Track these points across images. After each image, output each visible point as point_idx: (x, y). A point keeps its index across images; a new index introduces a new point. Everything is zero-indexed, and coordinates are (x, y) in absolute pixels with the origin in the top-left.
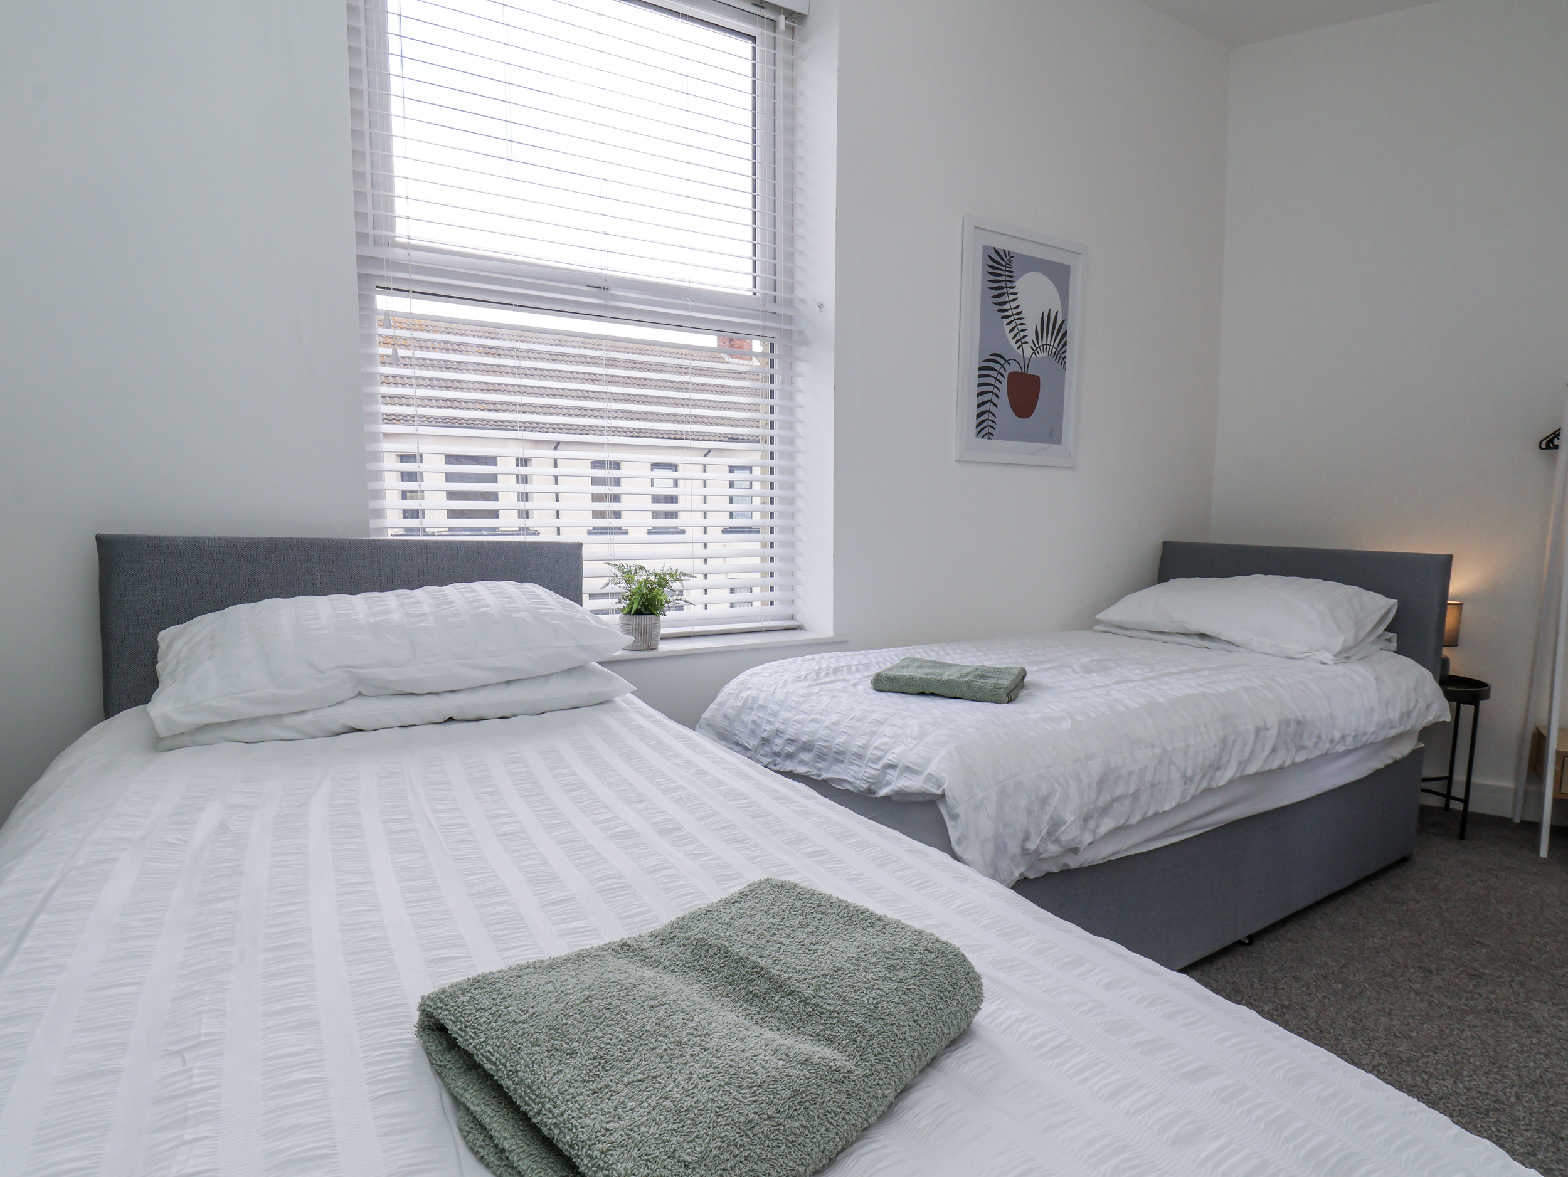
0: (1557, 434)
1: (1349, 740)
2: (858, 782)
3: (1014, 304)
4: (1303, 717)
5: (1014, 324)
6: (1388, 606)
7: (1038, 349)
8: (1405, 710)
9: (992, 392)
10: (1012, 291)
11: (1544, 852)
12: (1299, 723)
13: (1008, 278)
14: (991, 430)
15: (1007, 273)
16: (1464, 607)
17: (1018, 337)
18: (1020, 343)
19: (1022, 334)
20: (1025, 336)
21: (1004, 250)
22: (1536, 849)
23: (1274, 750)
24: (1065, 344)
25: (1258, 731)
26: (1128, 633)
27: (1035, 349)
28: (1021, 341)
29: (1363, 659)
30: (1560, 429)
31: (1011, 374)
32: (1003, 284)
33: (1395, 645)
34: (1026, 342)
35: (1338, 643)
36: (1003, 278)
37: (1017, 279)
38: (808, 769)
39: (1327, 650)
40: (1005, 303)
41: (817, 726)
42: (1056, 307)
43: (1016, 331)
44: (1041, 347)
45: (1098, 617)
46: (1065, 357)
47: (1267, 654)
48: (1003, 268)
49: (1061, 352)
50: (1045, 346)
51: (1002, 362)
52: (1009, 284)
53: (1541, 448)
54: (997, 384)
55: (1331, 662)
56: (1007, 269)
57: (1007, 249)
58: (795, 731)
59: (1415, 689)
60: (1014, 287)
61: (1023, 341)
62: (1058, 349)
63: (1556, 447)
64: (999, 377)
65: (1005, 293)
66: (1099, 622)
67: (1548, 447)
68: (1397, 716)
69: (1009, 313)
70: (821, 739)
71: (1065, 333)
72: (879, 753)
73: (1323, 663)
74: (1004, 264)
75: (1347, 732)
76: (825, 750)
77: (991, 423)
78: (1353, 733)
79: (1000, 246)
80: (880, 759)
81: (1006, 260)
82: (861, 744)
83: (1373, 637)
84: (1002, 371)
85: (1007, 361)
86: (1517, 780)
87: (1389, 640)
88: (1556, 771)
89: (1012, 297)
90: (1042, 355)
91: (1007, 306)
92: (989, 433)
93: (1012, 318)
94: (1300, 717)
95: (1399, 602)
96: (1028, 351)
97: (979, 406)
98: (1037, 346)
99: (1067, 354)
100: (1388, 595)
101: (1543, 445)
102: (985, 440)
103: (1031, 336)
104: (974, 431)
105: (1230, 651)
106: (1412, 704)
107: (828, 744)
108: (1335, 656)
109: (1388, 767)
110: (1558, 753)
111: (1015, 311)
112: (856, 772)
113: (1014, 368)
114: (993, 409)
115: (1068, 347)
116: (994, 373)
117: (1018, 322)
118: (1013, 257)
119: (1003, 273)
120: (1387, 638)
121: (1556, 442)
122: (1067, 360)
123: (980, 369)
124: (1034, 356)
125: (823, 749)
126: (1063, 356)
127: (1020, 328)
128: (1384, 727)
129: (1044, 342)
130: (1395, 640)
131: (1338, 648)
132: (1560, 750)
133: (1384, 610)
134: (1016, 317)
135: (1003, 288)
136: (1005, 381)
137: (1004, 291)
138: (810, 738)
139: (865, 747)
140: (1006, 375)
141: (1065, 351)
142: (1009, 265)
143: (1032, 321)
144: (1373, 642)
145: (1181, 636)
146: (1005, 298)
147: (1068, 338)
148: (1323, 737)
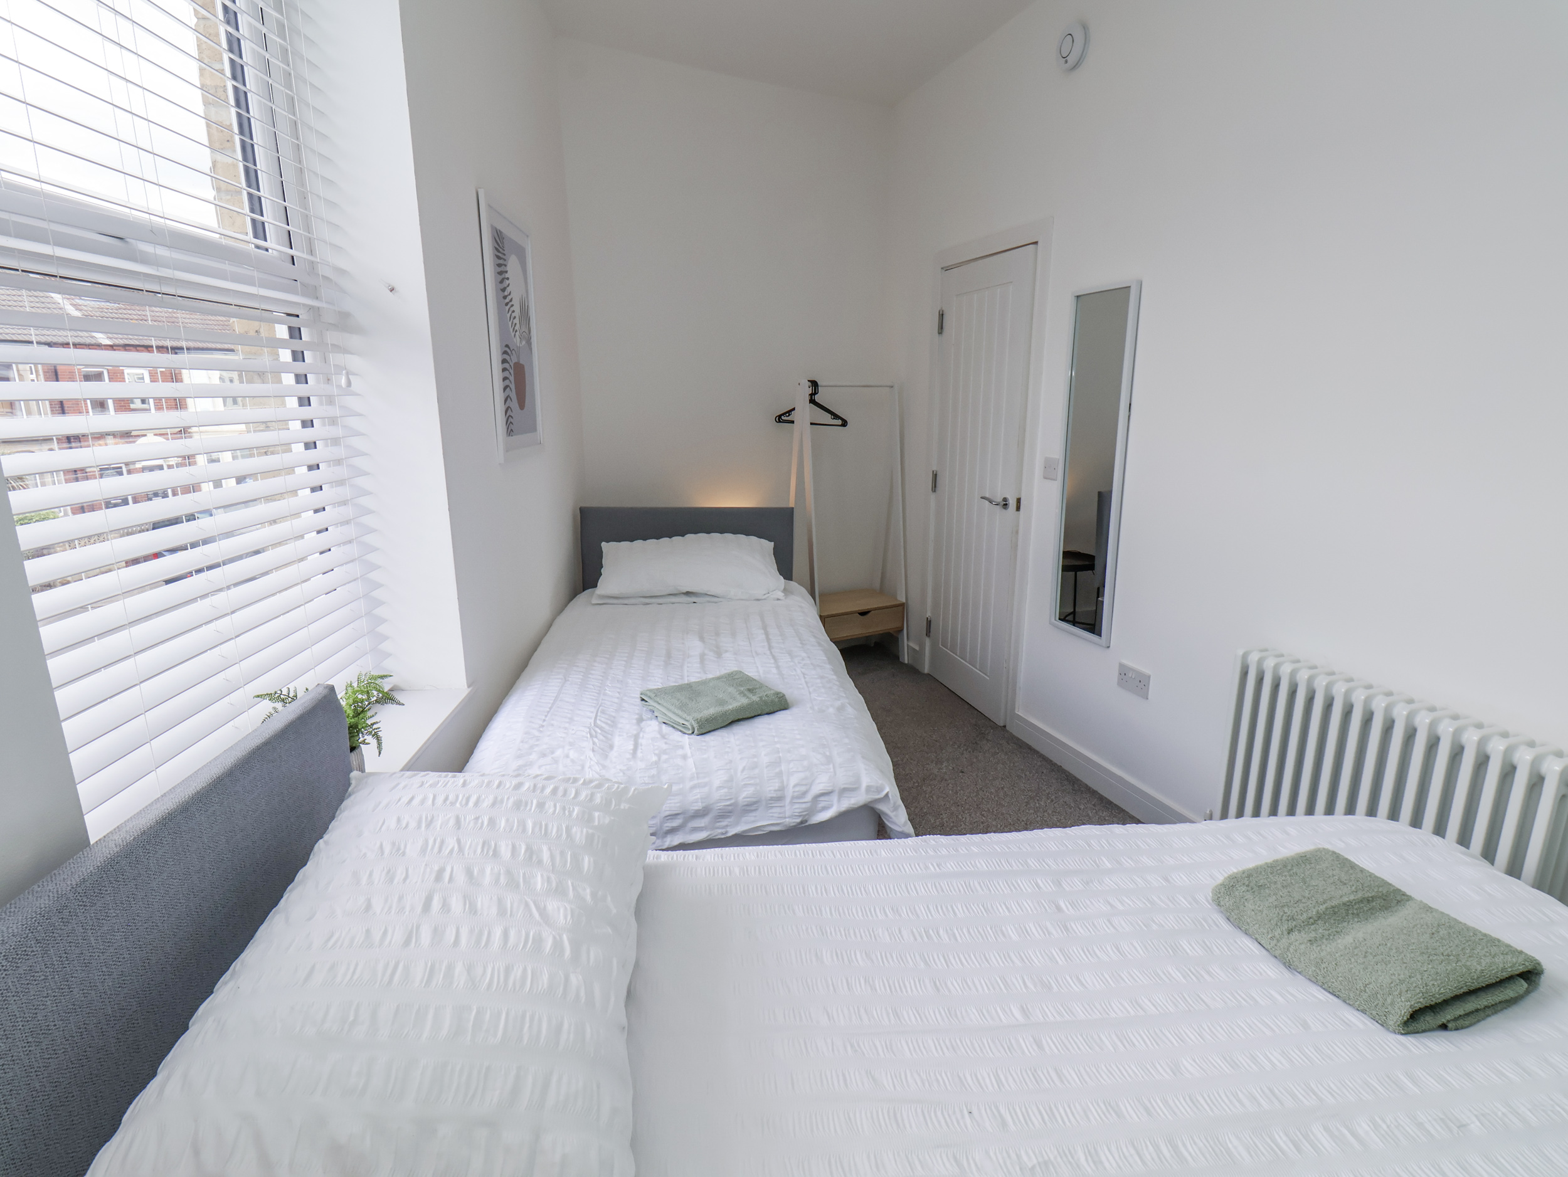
0: (787, 413)
2: (787, 820)
26: (626, 601)
38: (708, 833)
41: (706, 790)
47: (742, 600)
55: (783, 598)
58: (678, 804)
63: (788, 422)
66: (596, 596)
67: (780, 421)
70: (720, 800)
72: (803, 789)
73: (778, 599)
76: (730, 808)
80: (805, 793)
82: (777, 788)
101: (777, 420)
105: (716, 603)
107: (732, 801)
112: (780, 813)
121: (785, 418)
125: (727, 807)
138: (704, 805)
139: (782, 789)
145: (671, 597)
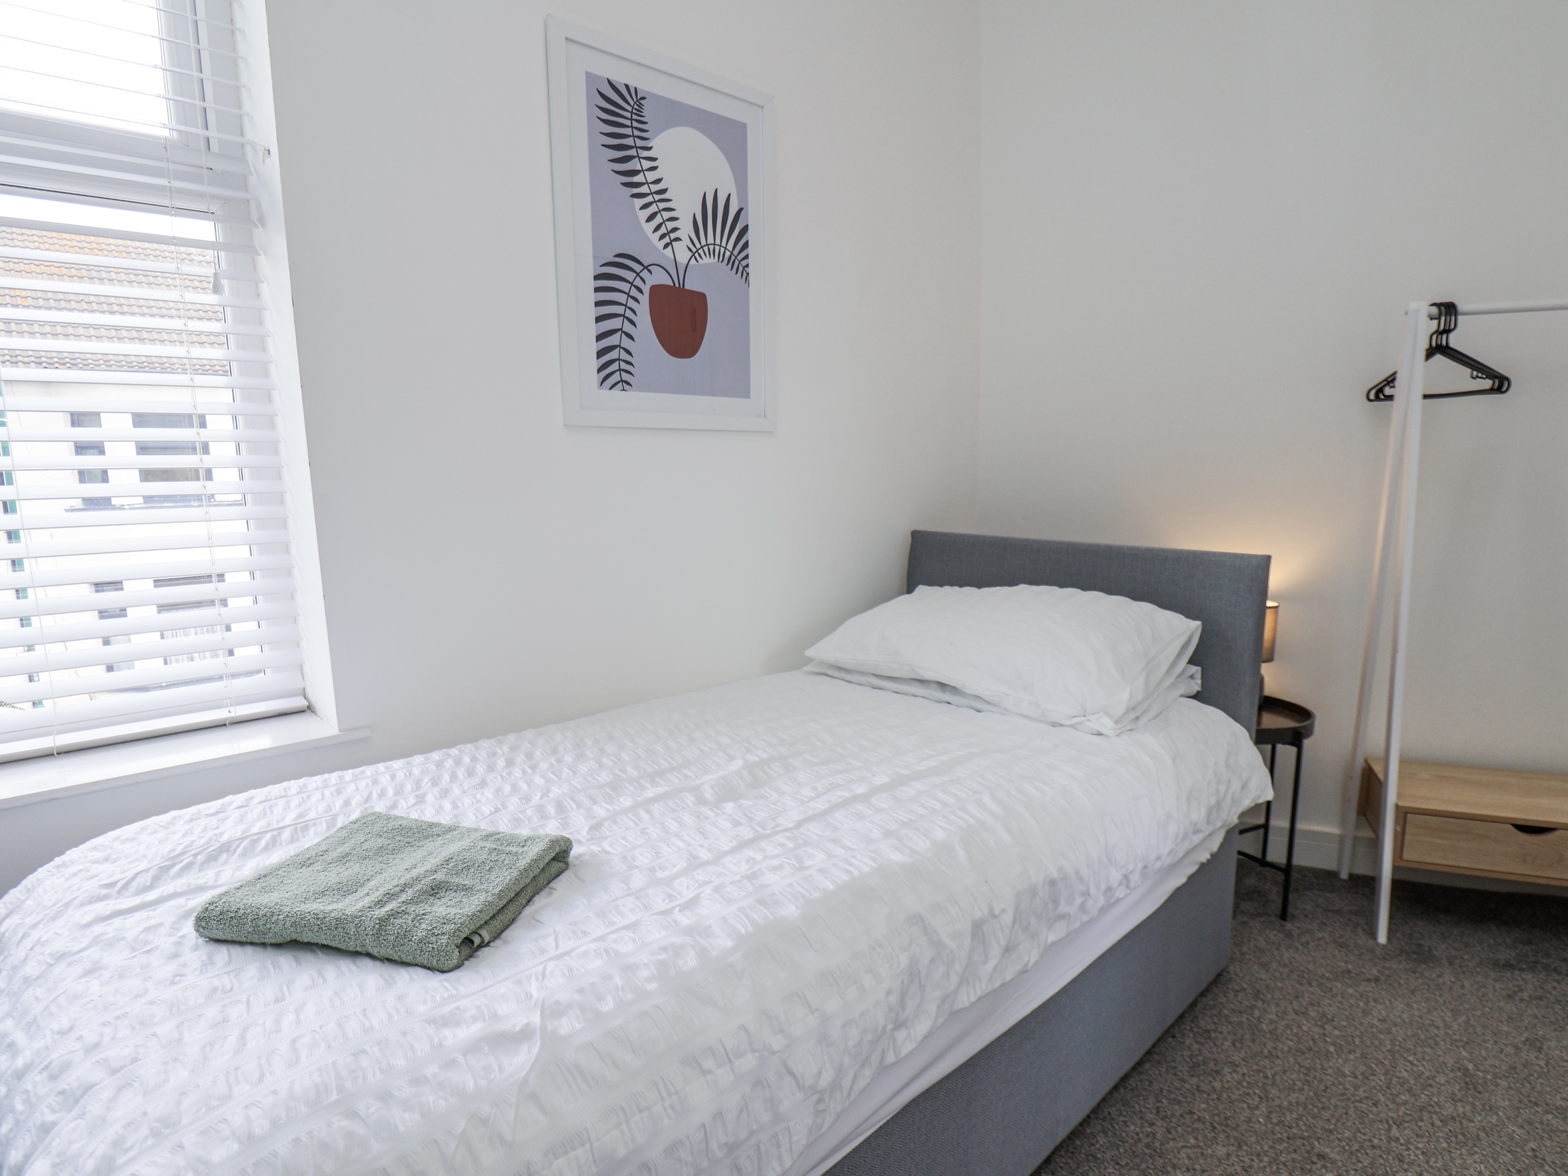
0: (1391, 381)
1: (1135, 878)
3: (651, 176)
4: (1060, 869)
5: (653, 209)
6: (1189, 632)
7: (701, 251)
8: (1213, 801)
9: (623, 315)
10: (645, 154)
11: (1382, 938)
12: (1053, 883)
13: (636, 133)
14: (625, 376)
15: (635, 124)
16: (1280, 610)
17: (663, 230)
18: (667, 240)
19: (670, 225)
20: (675, 229)
21: (627, 86)
22: (1373, 933)
23: (1007, 950)
24: (746, 245)
25: (977, 928)
26: (849, 677)
27: (694, 250)
28: (670, 238)
29: (1155, 718)
30: (1395, 373)
31: (654, 289)
32: (629, 141)
33: (1199, 682)
34: (678, 239)
35: (1123, 698)
36: (628, 131)
37: (656, 134)
39: (1106, 713)
40: (635, 173)
42: (727, 186)
43: (658, 220)
44: (706, 248)
45: (808, 653)
46: (747, 266)
47: (1027, 717)
48: (628, 115)
49: (740, 257)
50: (711, 247)
51: (638, 268)
52: (639, 143)
53: (1370, 400)
54: (631, 303)
55: (1111, 732)
56: (634, 117)
57: (632, 85)
59: (1227, 765)
60: (649, 149)
61: (673, 236)
62: (736, 252)
63: (1390, 398)
64: (634, 293)
65: (634, 157)
66: (810, 660)
67: (1377, 398)
68: (1203, 812)
69: (644, 189)
71: (745, 229)
73: (1100, 734)
74: (630, 109)
75: (1131, 868)
77: (624, 366)
78: (1140, 866)
79: (620, 79)
81: (632, 103)
83: (1170, 680)
84: (638, 282)
85: (646, 268)
86: (1343, 824)
87: (1192, 677)
88: (1396, 832)
89: (647, 164)
90: (707, 260)
91: (639, 178)
92: (622, 381)
93: (649, 199)
94: (1054, 873)
95: (1203, 624)
96: (683, 256)
97: (599, 338)
98: (698, 246)
99: (750, 261)
100: (1189, 614)
101: (1372, 396)
102: (616, 392)
103: (685, 229)
104: (595, 378)
105: (978, 711)
106: (1223, 788)
108: (1116, 722)
109: (1191, 878)
110: (1397, 807)
111: (654, 188)
113: (658, 278)
114: (626, 343)
115: (750, 250)
116: (625, 286)
117: (662, 205)
118: (643, 98)
119: (628, 123)
120: (1189, 674)
121: (1388, 391)
122: (750, 270)
123: (597, 278)
124: (693, 260)
126: (744, 263)
127: (666, 215)
128: (1186, 835)
129: (710, 240)
130: (1199, 676)
131: (1121, 710)
132: (1400, 804)
133: (1184, 639)
134: (657, 197)
135: (628, 147)
136: (645, 299)
137: (633, 152)
140: (646, 289)
141: (747, 257)
142: (639, 110)
143: (686, 208)
144: (1173, 686)
145: (916, 683)
146: (634, 165)
147: (750, 236)
148: (1093, 891)
